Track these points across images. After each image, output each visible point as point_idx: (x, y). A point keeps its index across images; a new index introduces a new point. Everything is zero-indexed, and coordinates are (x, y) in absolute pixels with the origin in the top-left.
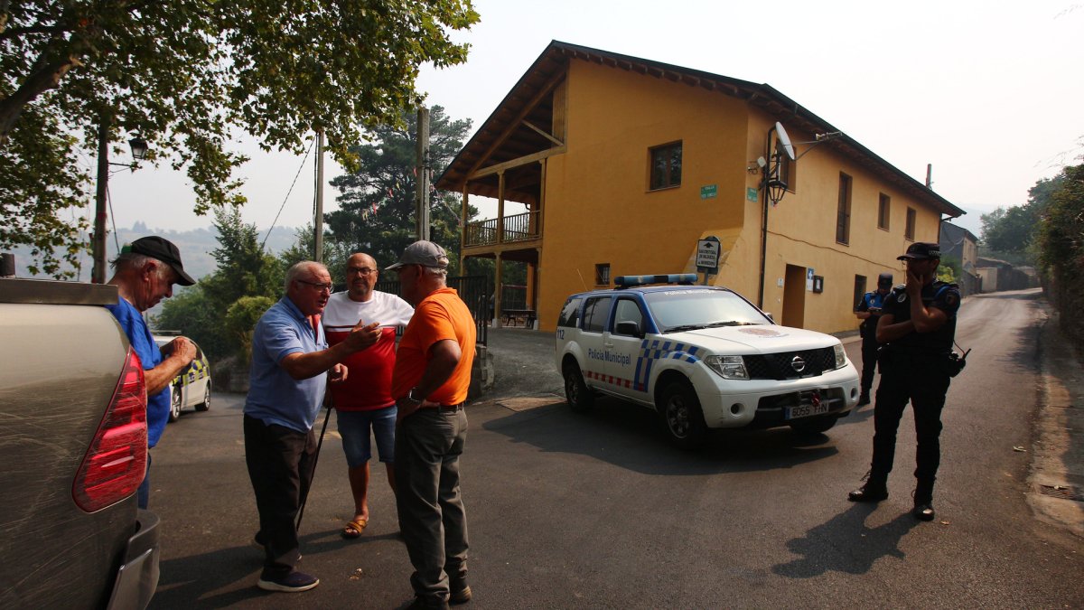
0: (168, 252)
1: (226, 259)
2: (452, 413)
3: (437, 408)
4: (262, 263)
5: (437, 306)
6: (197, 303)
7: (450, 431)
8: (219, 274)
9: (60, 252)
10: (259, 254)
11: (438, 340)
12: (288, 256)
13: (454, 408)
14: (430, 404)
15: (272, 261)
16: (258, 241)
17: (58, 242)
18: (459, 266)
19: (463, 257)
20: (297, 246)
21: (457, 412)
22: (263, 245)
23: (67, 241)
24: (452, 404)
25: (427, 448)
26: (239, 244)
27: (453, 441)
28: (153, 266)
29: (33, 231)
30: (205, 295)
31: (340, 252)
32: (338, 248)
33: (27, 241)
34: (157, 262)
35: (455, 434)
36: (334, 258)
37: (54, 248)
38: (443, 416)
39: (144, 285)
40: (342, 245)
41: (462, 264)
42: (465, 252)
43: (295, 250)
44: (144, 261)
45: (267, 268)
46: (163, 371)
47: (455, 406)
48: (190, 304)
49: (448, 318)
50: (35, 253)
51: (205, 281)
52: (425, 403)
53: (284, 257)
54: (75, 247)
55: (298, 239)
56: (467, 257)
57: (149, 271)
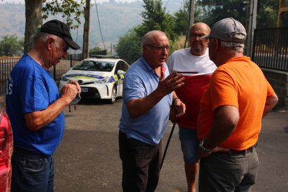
0: (61, 29)
1: (147, 16)
2: (242, 156)
3: (228, 152)
4: (164, 18)
5: (225, 75)
6: (134, 39)
7: (239, 171)
8: (144, 25)
9: (73, 15)
10: (163, 14)
11: (220, 105)
12: (177, 15)
13: (243, 152)
14: (220, 149)
15: (169, 18)
16: (163, 7)
17: (72, 11)
18: (276, 20)
19: (280, 13)
20: (182, 9)
21: (247, 155)
22: (165, 8)
23: (76, 10)
24: (241, 149)
25: (221, 183)
26: (153, 9)
27: (242, 177)
28: (52, 40)
29: (63, 6)
30: (137, 35)
31: (205, 11)
32: (204, 9)
33: (60, 11)
34: (55, 37)
35: (245, 172)
36: (202, 15)
37: (71, 14)
38: (232, 158)
39: (48, 53)
40: (206, 7)
41: (278, 17)
42: (281, 10)
43: (181, 11)
44: (48, 37)
45: (166, 21)
46: (52, 110)
47: (245, 150)
48: (131, 40)
49: (234, 85)
50: (63, 16)
51: (137, 28)
52: (217, 149)
53: (175, 15)
54: (79, 13)
55: (183, 5)
56: (282, 13)
57: (50, 44)
